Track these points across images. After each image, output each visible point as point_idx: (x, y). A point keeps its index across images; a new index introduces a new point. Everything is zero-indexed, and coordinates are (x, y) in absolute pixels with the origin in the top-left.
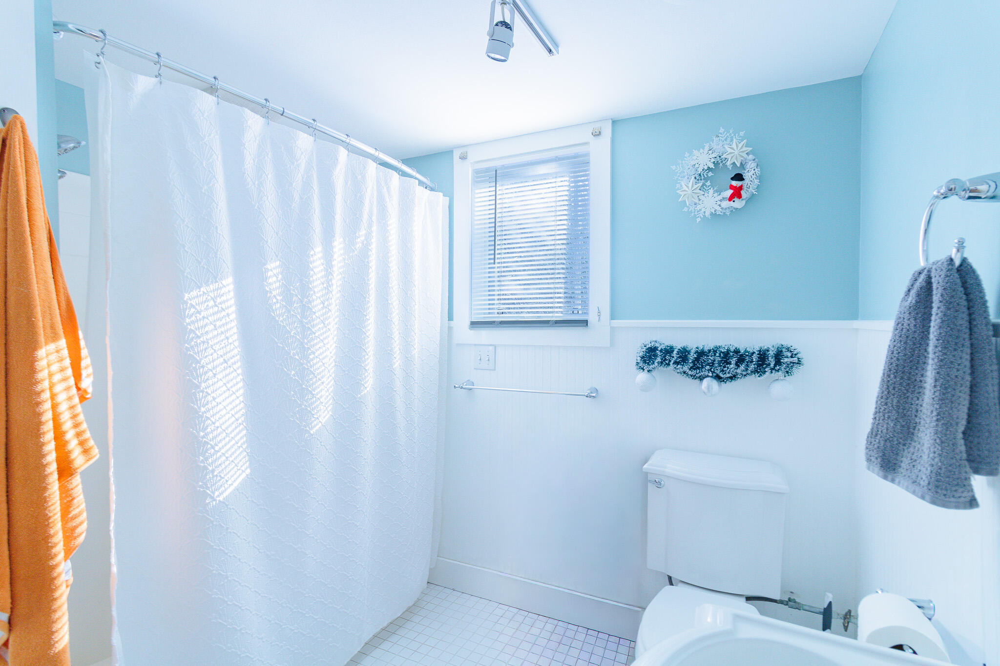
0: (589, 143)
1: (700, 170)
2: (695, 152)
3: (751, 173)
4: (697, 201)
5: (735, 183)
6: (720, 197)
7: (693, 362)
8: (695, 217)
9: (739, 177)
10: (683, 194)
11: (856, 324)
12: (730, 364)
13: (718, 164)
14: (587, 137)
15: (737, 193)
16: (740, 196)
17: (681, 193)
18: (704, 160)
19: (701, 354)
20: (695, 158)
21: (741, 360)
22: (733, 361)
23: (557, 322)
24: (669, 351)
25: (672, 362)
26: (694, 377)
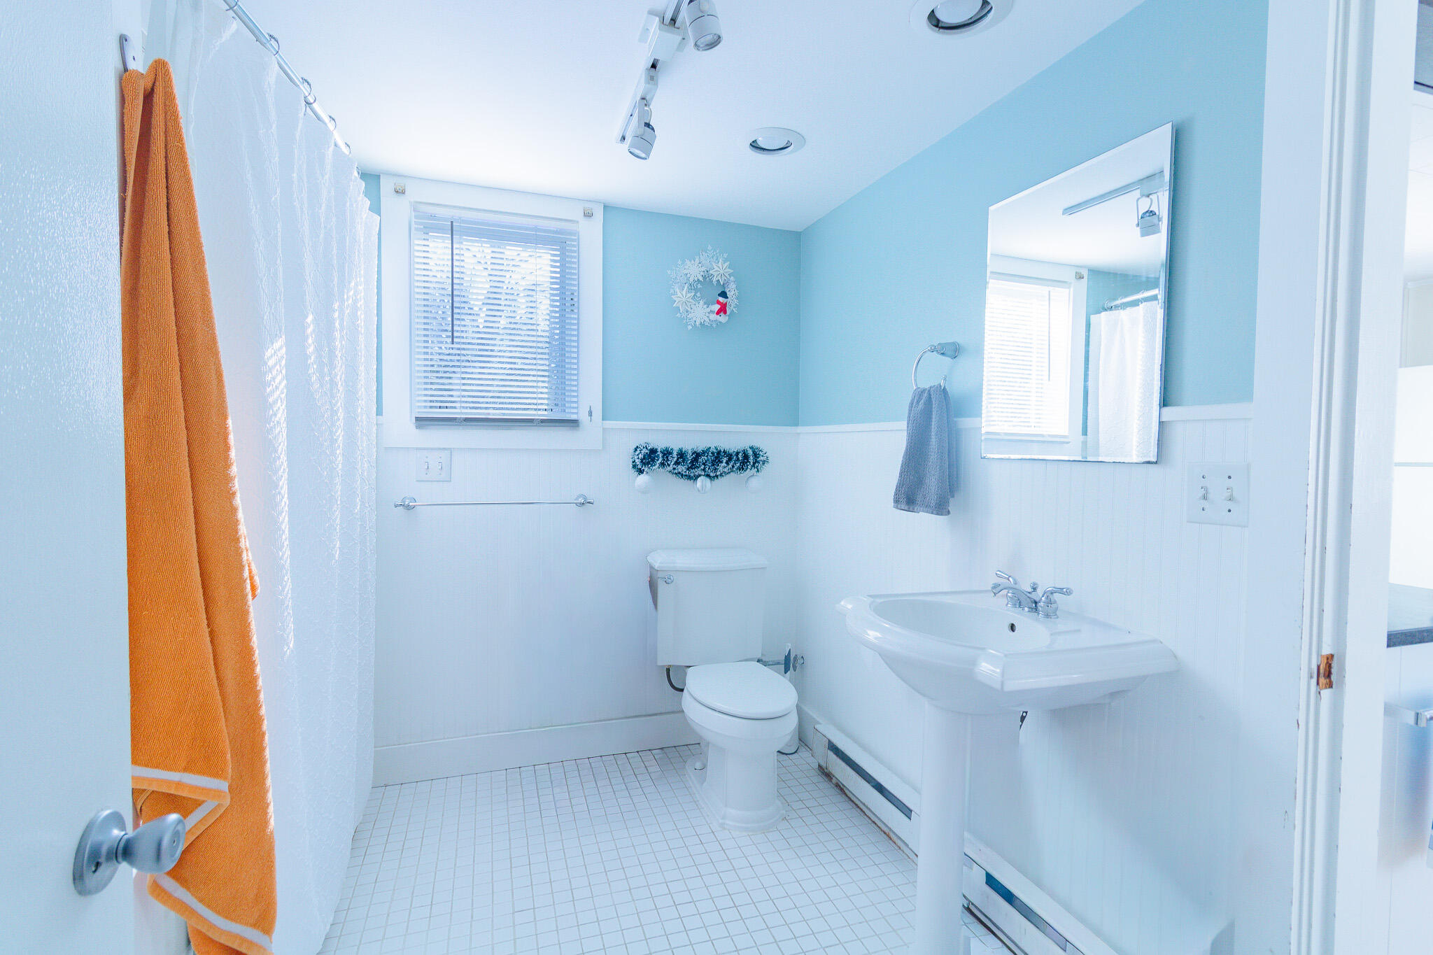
0: (578, 222)
1: (691, 280)
2: (688, 262)
3: (733, 292)
4: (689, 309)
5: (721, 299)
6: (708, 310)
7: (692, 462)
8: (687, 324)
9: (724, 294)
10: (677, 300)
11: (800, 429)
12: (722, 462)
13: (707, 278)
14: (577, 214)
15: (723, 309)
16: (725, 313)
17: (676, 299)
18: (694, 271)
19: (697, 455)
20: (687, 267)
21: (730, 457)
22: (725, 460)
23: (543, 421)
24: (667, 453)
25: (673, 463)
26: (689, 478)
